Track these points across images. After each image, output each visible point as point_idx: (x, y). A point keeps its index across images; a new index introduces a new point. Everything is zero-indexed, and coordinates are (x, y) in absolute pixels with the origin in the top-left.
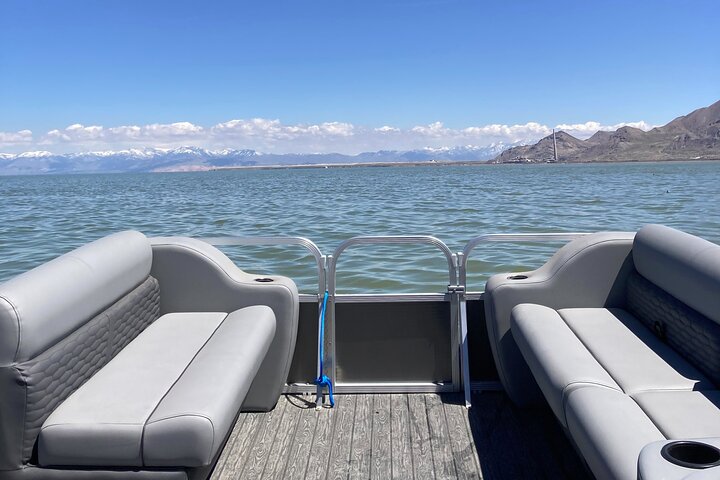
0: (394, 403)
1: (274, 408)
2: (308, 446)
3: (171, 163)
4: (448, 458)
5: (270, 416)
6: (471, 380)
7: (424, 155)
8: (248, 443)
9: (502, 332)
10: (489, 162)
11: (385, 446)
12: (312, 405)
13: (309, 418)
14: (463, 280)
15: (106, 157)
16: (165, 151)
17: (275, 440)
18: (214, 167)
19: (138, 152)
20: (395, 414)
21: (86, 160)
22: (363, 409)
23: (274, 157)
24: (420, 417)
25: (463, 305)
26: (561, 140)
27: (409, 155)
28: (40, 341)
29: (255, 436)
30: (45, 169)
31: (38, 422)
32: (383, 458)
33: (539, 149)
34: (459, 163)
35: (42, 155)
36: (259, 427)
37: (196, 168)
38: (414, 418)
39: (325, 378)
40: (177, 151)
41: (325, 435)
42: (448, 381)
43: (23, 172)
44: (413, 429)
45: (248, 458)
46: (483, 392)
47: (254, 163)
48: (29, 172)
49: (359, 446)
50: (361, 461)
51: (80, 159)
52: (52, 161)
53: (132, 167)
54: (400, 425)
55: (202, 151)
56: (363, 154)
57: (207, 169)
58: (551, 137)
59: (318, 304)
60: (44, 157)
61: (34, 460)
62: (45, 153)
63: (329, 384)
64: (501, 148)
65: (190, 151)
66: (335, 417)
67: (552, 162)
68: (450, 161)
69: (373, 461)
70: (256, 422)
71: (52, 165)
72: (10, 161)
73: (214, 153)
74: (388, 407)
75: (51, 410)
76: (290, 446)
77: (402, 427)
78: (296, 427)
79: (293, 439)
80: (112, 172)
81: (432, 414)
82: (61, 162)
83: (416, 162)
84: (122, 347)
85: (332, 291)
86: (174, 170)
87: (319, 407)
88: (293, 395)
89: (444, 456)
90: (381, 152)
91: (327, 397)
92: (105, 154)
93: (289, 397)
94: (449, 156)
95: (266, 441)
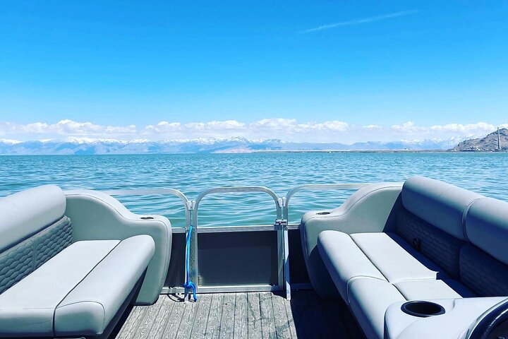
0: (238, 298)
1: (155, 302)
2: (177, 325)
3: (227, 147)
4: (272, 330)
5: (152, 308)
7: (400, 145)
8: (135, 324)
10: (449, 150)
11: (230, 324)
12: (182, 300)
13: (179, 308)
14: (286, 217)
15: (184, 144)
16: (222, 139)
17: (155, 322)
18: (254, 151)
19: (204, 140)
20: (238, 305)
21: (171, 145)
22: (217, 303)
23: (294, 145)
24: (255, 306)
25: (286, 233)
26: (504, 135)
29: (141, 320)
30: (146, 151)
32: (228, 331)
33: (487, 141)
34: (427, 151)
35: (143, 141)
36: (144, 315)
37: (242, 151)
38: (251, 307)
39: (190, 283)
40: (229, 140)
41: (189, 318)
42: (276, 284)
43: (133, 153)
44: (250, 313)
45: (135, 334)
46: (299, 290)
47: (280, 148)
48: (136, 152)
49: (212, 325)
50: (212, 334)
51: (167, 145)
52: (150, 145)
53: (201, 150)
54: (241, 312)
55: (245, 140)
56: (356, 144)
57: (249, 151)
58: (496, 133)
59: (185, 234)
60: (145, 142)
62: (145, 140)
63: (193, 287)
64: (458, 140)
65: (237, 140)
66: (197, 308)
67: (496, 150)
68: (420, 149)
69: (221, 333)
70: (142, 312)
71: (150, 148)
73: (254, 141)
74: (234, 301)
76: (165, 325)
77: (243, 313)
78: (170, 314)
79: (167, 321)
80: (189, 153)
81: (263, 305)
82: (155, 146)
83: (395, 150)
84: (44, 262)
85: (195, 225)
86: (228, 152)
87: (187, 301)
88: (174, 294)
89: (270, 329)
90: (368, 142)
91: (192, 295)
92: (184, 141)
93: (168, 294)
94: (419, 146)
95: (148, 323)
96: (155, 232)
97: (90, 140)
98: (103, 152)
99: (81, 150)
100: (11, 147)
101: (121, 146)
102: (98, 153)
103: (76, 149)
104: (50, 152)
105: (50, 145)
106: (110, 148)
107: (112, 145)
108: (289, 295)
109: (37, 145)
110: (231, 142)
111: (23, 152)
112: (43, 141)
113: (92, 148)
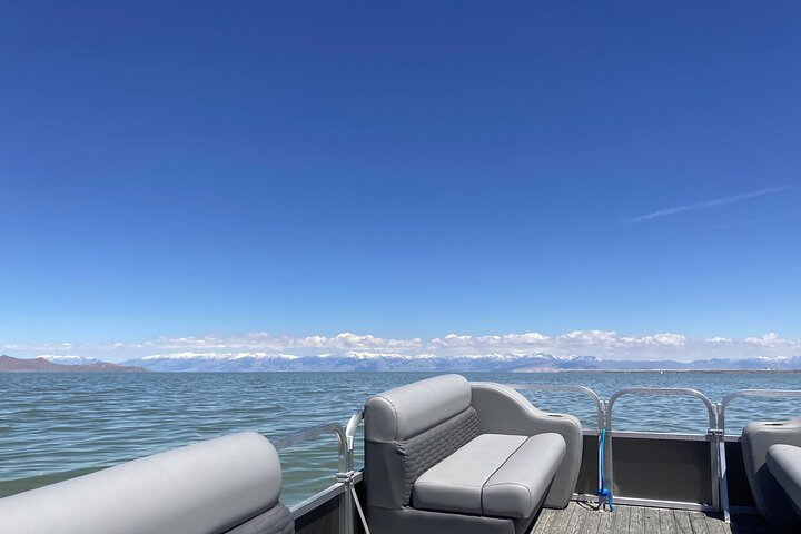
0: (662, 515)
1: (566, 508)
3: (527, 366)
5: (563, 512)
6: (730, 504)
7: (758, 363)
9: (758, 466)
12: (597, 509)
13: (594, 516)
14: (722, 425)
15: (476, 360)
16: (521, 355)
17: (569, 526)
18: (562, 370)
19: (499, 356)
20: (664, 521)
21: (461, 361)
22: (637, 515)
23: (613, 363)
24: (685, 524)
25: (722, 446)
27: (742, 363)
28: (410, 430)
29: (554, 521)
30: (433, 368)
31: (412, 480)
36: (556, 517)
37: (547, 370)
38: (680, 524)
39: (605, 491)
40: (530, 356)
41: (607, 527)
42: (710, 504)
43: (418, 369)
47: (596, 368)
48: (421, 370)
51: (456, 361)
52: (437, 361)
53: (496, 368)
55: (550, 356)
56: (696, 362)
57: (557, 371)
59: (598, 437)
60: (431, 358)
61: (411, 504)
63: (608, 495)
65: (541, 356)
66: (614, 518)
68: (787, 369)
70: (553, 515)
71: (437, 365)
72: (407, 362)
73: (561, 358)
74: (658, 517)
75: (419, 475)
76: (581, 530)
78: (584, 520)
79: (582, 526)
81: (695, 524)
83: (751, 370)
84: (457, 448)
85: (609, 427)
86: (529, 371)
87: (602, 511)
88: (583, 502)
90: (714, 360)
91: (607, 505)
92: (475, 357)
93: (577, 501)
94: (785, 365)
95: (562, 526)
96: (565, 430)
97: (371, 355)
98: (386, 369)
99: (361, 366)
100: (288, 362)
101: (406, 362)
102: (381, 370)
103: (357, 366)
104: (329, 369)
105: (329, 360)
106: (393, 364)
107: (396, 360)
108: (727, 516)
109: (316, 361)
110: (532, 359)
111: (300, 368)
112: (322, 356)
113: (373, 364)
